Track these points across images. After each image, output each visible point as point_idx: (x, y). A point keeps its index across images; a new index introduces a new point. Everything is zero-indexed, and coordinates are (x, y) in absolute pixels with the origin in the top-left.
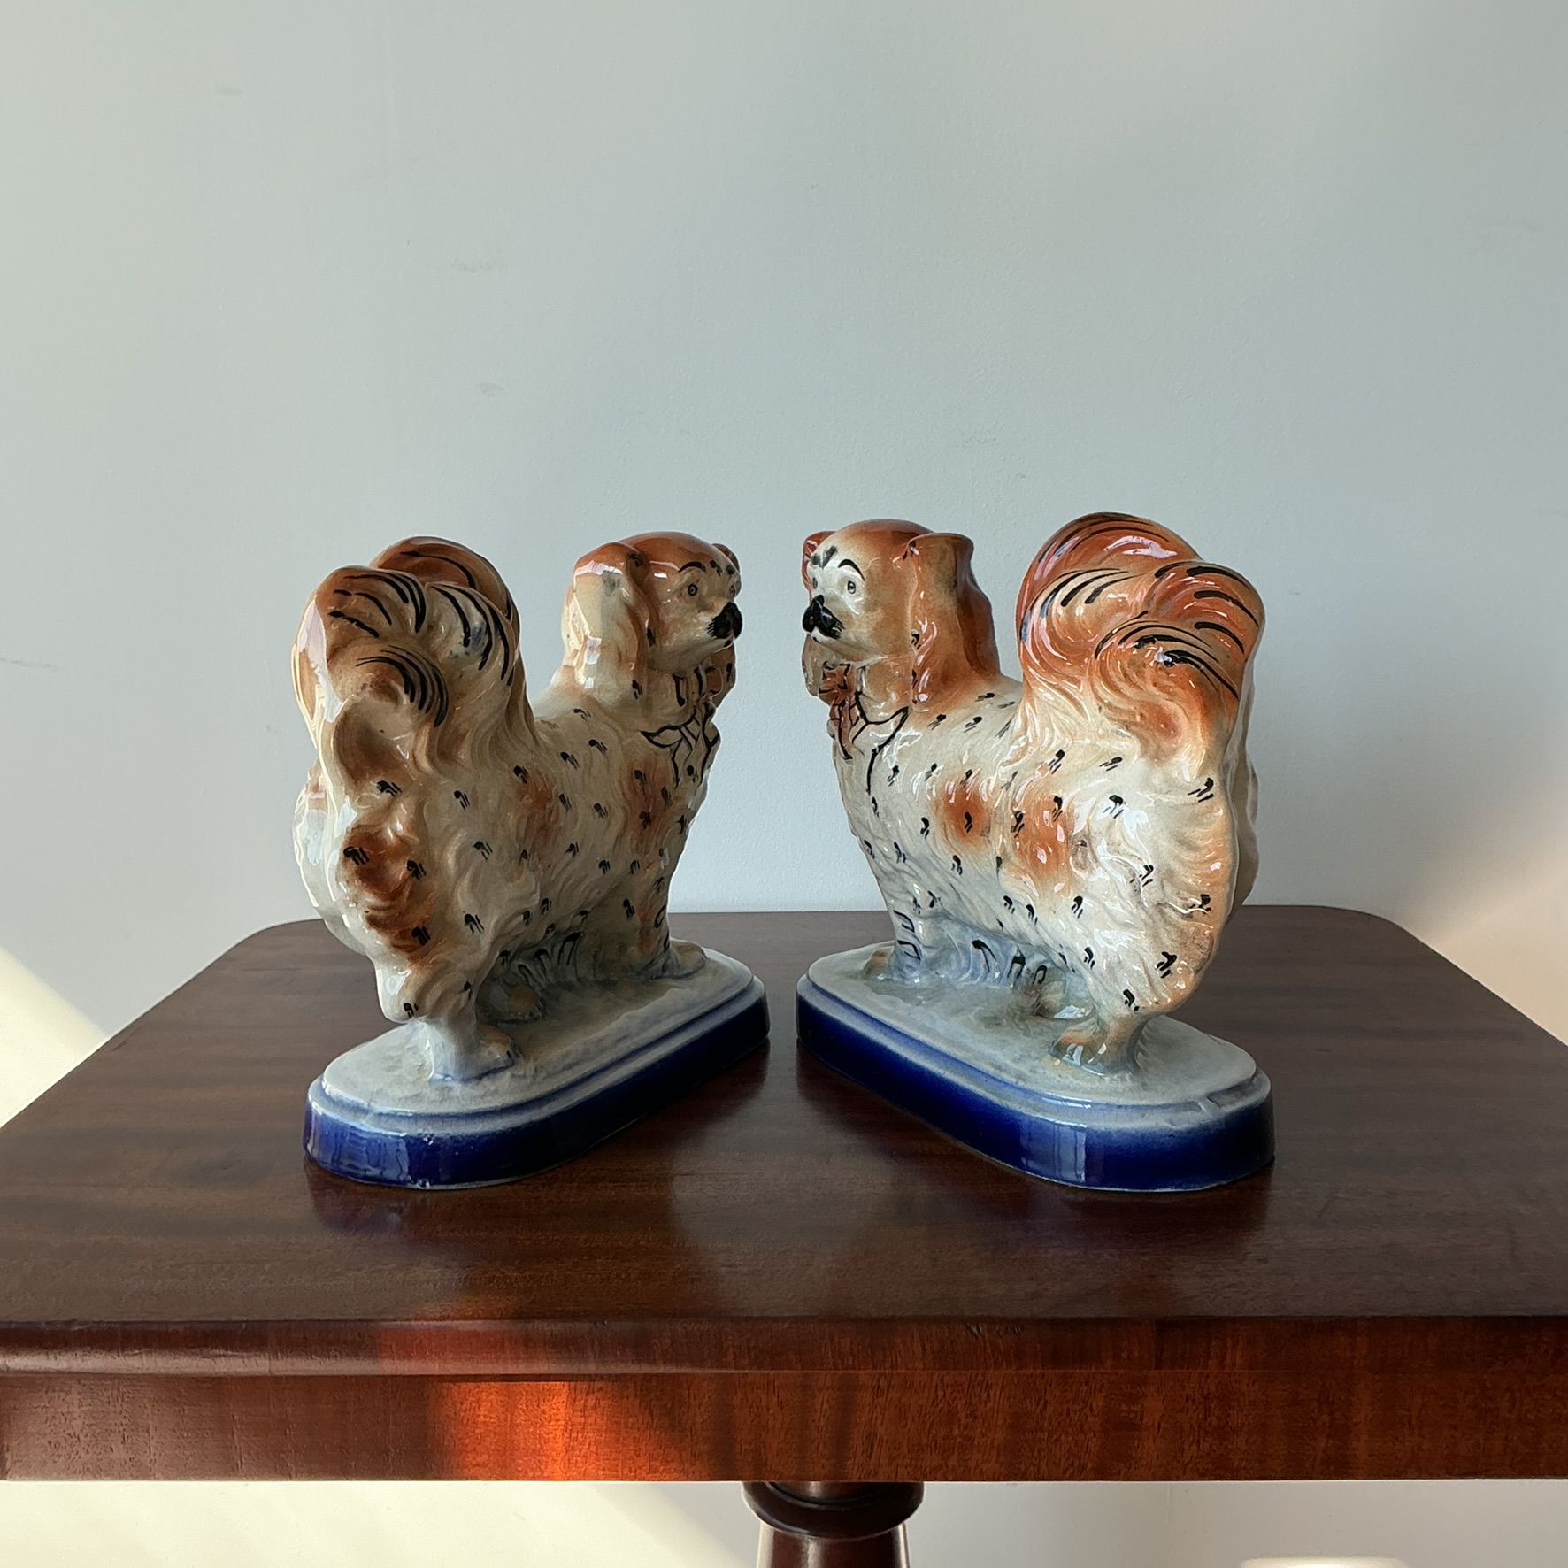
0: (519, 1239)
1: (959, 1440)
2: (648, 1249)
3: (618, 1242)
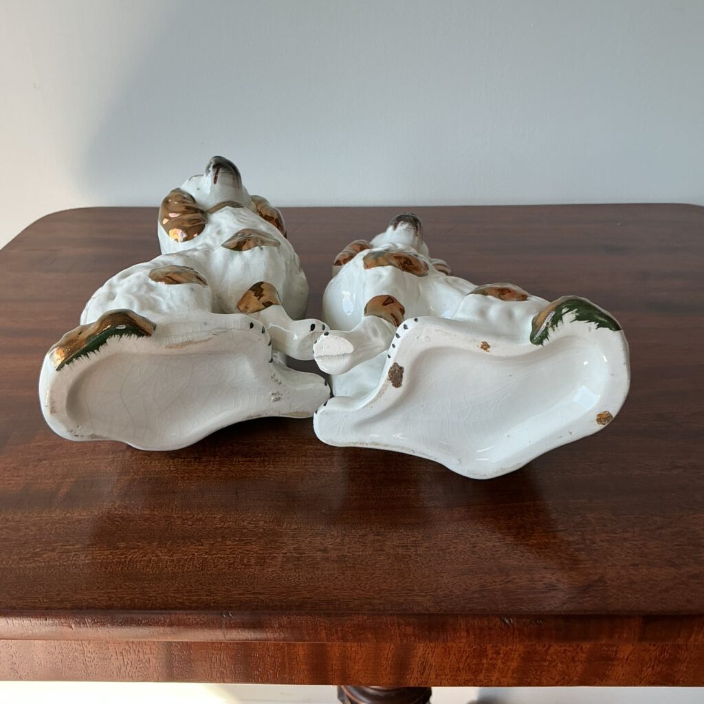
0: (173, 518)
1: (485, 666)
2: (264, 530)
3: (244, 521)
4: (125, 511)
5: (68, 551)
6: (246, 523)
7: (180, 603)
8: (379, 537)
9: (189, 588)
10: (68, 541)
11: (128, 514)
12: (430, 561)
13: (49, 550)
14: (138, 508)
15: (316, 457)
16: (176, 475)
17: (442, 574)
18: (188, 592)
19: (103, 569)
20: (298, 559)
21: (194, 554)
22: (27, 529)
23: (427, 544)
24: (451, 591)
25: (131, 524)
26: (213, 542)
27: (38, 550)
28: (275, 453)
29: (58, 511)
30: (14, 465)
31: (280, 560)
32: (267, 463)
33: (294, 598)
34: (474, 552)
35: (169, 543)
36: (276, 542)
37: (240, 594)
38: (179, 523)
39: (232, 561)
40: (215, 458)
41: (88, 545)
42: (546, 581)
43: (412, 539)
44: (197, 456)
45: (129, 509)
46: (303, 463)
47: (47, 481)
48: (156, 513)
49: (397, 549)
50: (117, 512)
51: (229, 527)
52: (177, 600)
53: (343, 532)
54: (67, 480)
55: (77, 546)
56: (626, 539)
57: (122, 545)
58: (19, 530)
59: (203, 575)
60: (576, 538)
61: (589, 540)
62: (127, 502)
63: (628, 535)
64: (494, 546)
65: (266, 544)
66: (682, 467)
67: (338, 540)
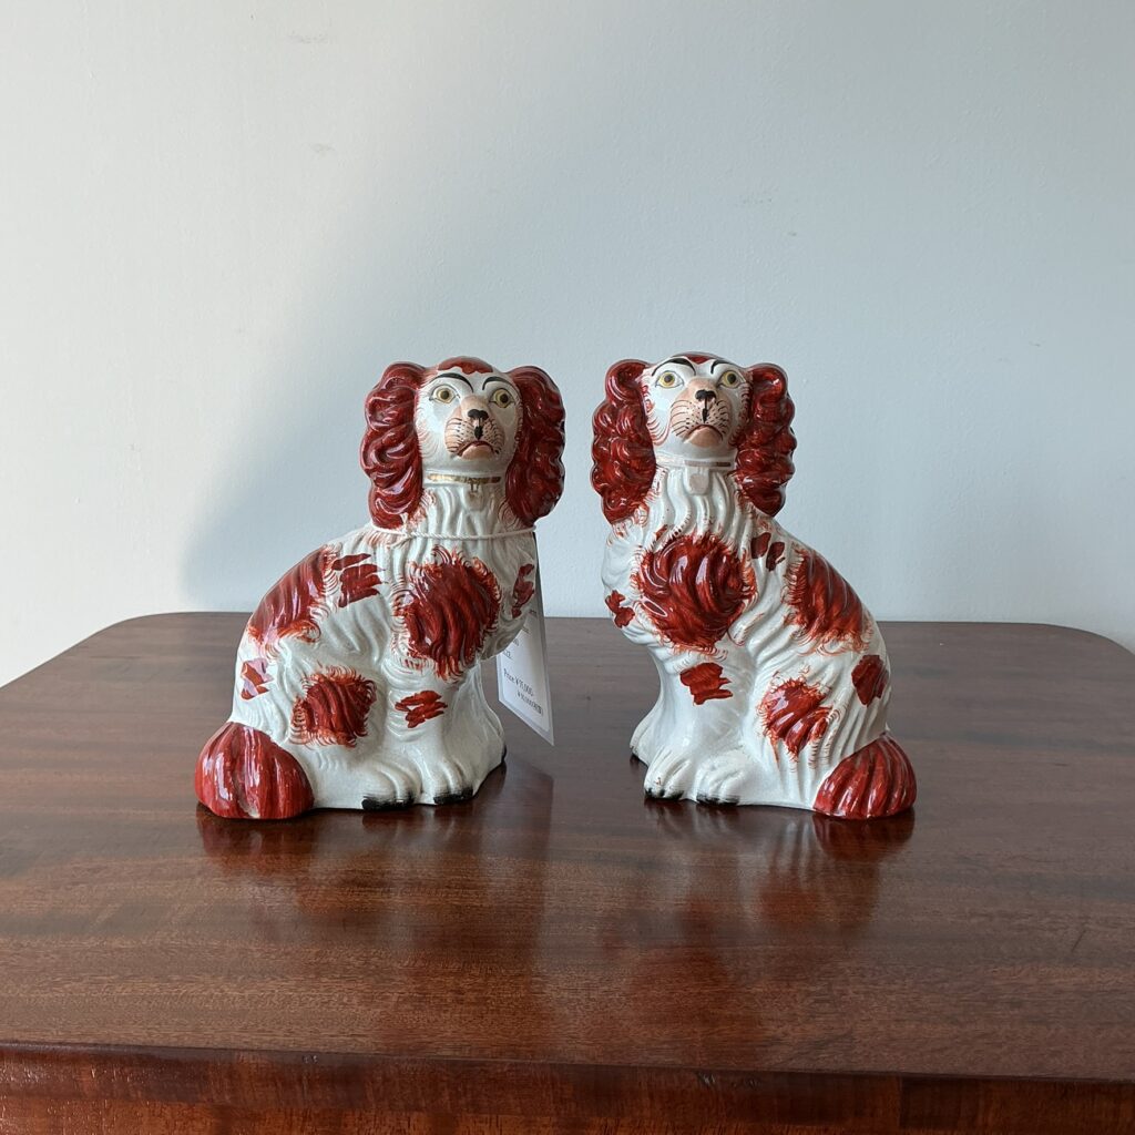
0: (250, 950)
2: (377, 966)
4: (184, 941)
5: (102, 982)
6: (351, 959)
7: (246, 1042)
8: (539, 979)
9: (261, 1027)
10: (101, 971)
11: (188, 945)
12: (607, 1007)
13: (74, 981)
15: (464, 888)
17: (621, 1021)
18: (259, 1031)
19: (146, 1003)
20: (420, 998)
21: (273, 991)
22: (47, 955)
23: (606, 988)
24: (631, 1041)
25: (191, 955)
26: (302, 978)
27: (58, 979)
28: (406, 883)
29: (92, 940)
30: (40, 888)
31: (394, 999)
33: (407, 1042)
34: (669, 999)
35: (240, 978)
36: (393, 980)
37: (332, 1036)
39: (326, 1000)
40: (319, 886)
42: (768, 1033)
44: (294, 884)
45: (190, 940)
47: (81, 906)
48: (228, 945)
50: (172, 942)
51: (328, 963)
52: (244, 1040)
53: (489, 972)
54: (109, 906)
55: (112, 977)
56: (891, 992)
57: (176, 978)
58: (37, 957)
59: (283, 1013)
60: (819, 988)
61: (838, 990)
62: (189, 932)
63: (893, 987)
64: (700, 993)
65: (378, 982)
66: (986, 915)
67: (480, 980)
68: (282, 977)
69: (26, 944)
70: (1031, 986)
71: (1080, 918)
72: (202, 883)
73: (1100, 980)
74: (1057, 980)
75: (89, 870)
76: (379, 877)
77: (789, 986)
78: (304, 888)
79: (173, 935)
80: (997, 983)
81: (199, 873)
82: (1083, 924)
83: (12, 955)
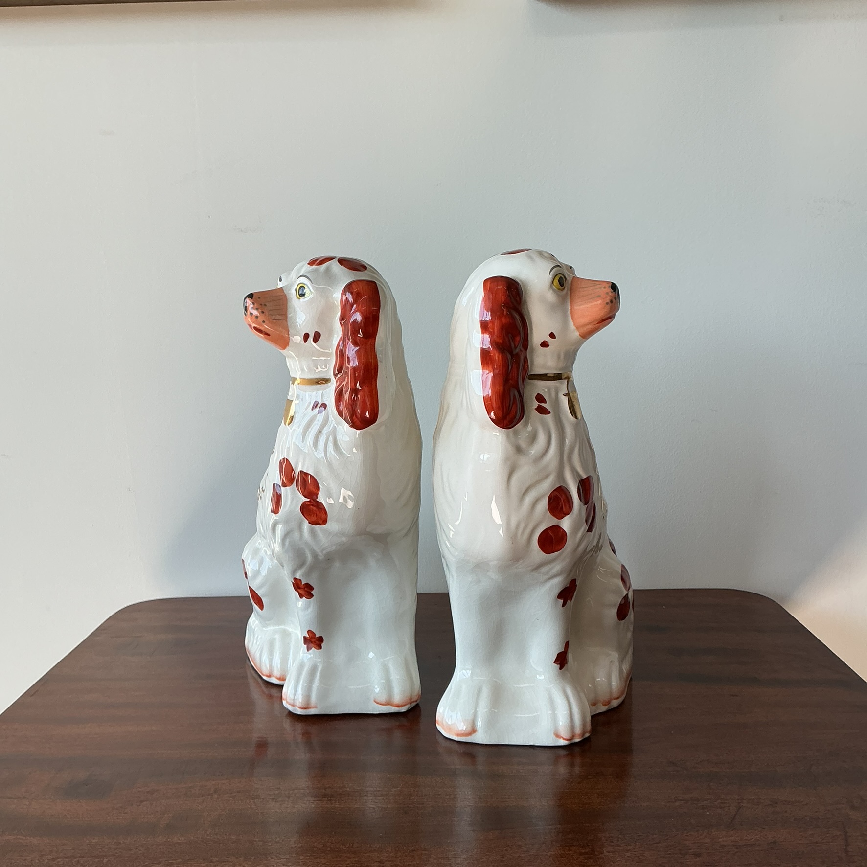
0: (256, 841)
2: (331, 848)
3: (314, 843)
4: (216, 836)
6: (316, 843)
8: (426, 852)
11: (218, 839)
14: (226, 835)
15: (375, 796)
16: (257, 811)
22: (136, 848)
25: (221, 845)
26: (289, 857)
27: (147, 863)
29: (160, 837)
30: (120, 805)
32: (333, 802)
34: (502, 861)
38: (261, 844)
40: (289, 797)
41: (189, 860)
43: (453, 853)
44: (273, 796)
45: (219, 835)
46: (365, 801)
47: (149, 816)
48: (241, 837)
49: (440, 860)
50: (208, 837)
51: (302, 847)
54: (166, 815)
55: (179, 860)
57: (215, 859)
58: (130, 850)
60: (587, 850)
62: (217, 830)
63: (629, 848)
64: (519, 857)
65: (333, 858)
66: (683, 800)
67: (391, 855)
68: (277, 857)
69: (122, 843)
70: (707, 843)
71: (738, 799)
72: (218, 798)
73: (746, 838)
74: (721, 840)
75: (148, 792)
76: (324, 791)
77: (570, 850)
78: (280, 799)
79: (208, 833)
80: (687, 842)
81: (215, 792)
82: (739, 803)
83: (115, 849)
